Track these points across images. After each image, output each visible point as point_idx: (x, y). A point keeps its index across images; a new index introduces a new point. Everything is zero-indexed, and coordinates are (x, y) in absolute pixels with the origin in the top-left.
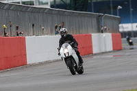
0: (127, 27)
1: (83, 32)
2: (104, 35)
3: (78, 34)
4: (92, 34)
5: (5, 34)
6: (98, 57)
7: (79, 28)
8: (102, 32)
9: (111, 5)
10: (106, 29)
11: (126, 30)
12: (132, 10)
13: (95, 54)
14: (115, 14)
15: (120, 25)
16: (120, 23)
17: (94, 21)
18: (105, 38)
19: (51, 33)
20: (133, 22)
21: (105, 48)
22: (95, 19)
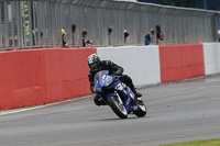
1: (190, 41)
3: (181, 44)
4: (204, 44)
5: (64, 43)
7: (183, 35)
8: (219, 41)
13: (209, 76)
17: (208, 23)
19: (139, 43)
22: (209, 20)
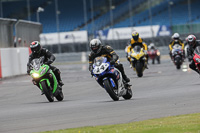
0: (51, 38)
2: (18, 50)
6: (9, 82)
8: (15, 46)
9: (28, 7)
10: (20, 42)
11: (50, 43)
12: (58, 12)
13: (6, 78)
14: (34, 19)
15: (42, 36)
16: (41, 32)
18: (19, 54)
20: (61, 31)
21: (20, 68)
